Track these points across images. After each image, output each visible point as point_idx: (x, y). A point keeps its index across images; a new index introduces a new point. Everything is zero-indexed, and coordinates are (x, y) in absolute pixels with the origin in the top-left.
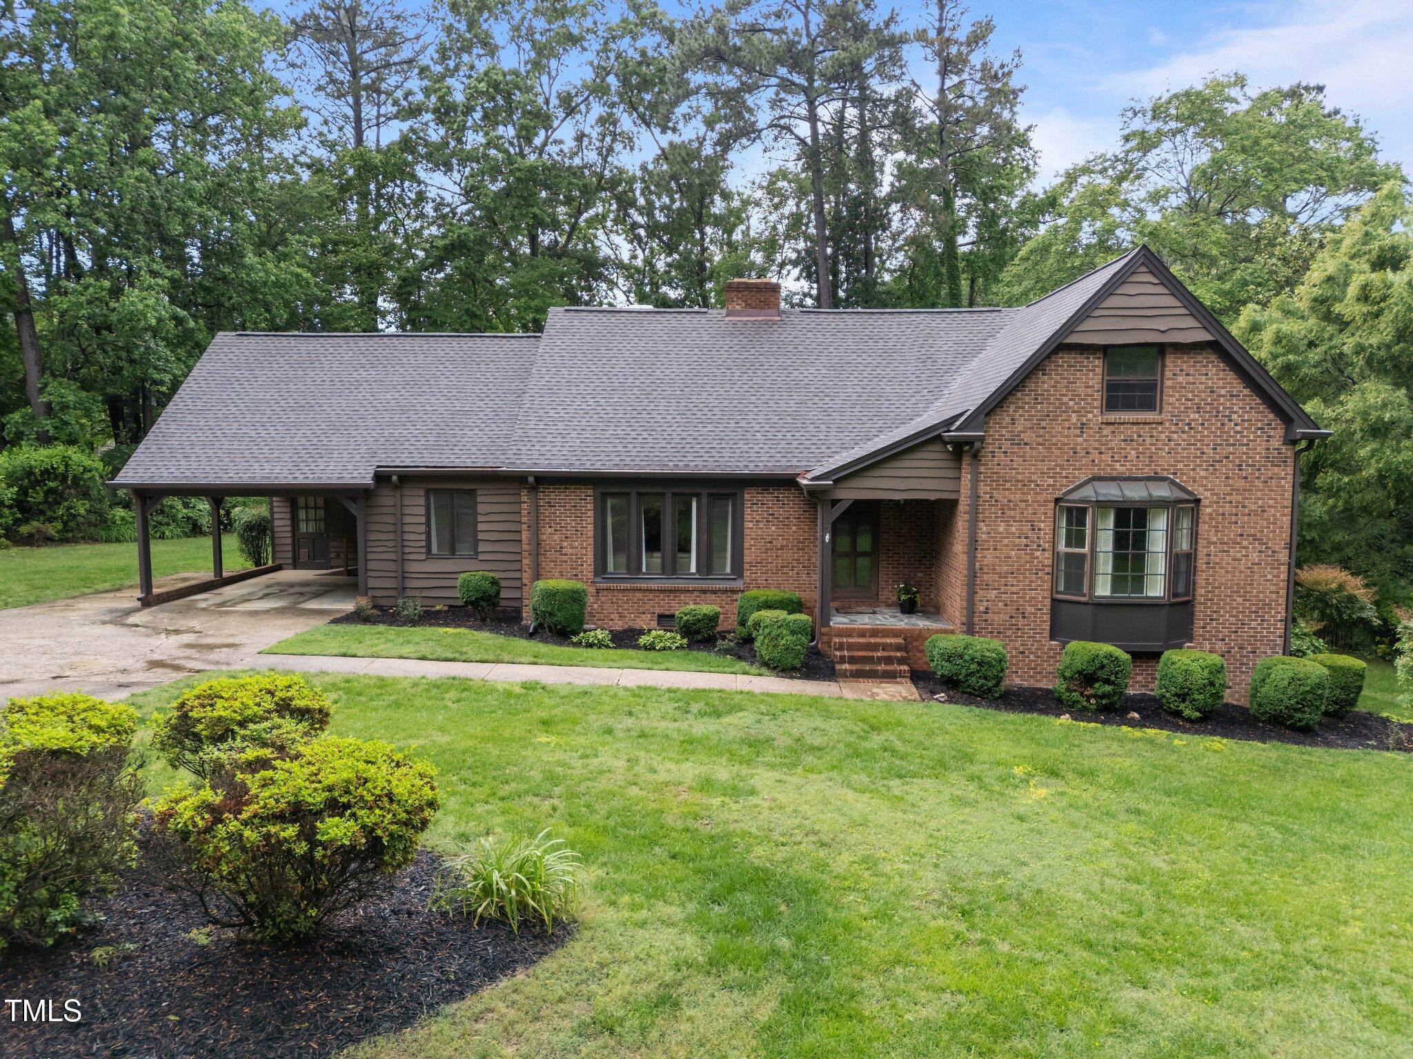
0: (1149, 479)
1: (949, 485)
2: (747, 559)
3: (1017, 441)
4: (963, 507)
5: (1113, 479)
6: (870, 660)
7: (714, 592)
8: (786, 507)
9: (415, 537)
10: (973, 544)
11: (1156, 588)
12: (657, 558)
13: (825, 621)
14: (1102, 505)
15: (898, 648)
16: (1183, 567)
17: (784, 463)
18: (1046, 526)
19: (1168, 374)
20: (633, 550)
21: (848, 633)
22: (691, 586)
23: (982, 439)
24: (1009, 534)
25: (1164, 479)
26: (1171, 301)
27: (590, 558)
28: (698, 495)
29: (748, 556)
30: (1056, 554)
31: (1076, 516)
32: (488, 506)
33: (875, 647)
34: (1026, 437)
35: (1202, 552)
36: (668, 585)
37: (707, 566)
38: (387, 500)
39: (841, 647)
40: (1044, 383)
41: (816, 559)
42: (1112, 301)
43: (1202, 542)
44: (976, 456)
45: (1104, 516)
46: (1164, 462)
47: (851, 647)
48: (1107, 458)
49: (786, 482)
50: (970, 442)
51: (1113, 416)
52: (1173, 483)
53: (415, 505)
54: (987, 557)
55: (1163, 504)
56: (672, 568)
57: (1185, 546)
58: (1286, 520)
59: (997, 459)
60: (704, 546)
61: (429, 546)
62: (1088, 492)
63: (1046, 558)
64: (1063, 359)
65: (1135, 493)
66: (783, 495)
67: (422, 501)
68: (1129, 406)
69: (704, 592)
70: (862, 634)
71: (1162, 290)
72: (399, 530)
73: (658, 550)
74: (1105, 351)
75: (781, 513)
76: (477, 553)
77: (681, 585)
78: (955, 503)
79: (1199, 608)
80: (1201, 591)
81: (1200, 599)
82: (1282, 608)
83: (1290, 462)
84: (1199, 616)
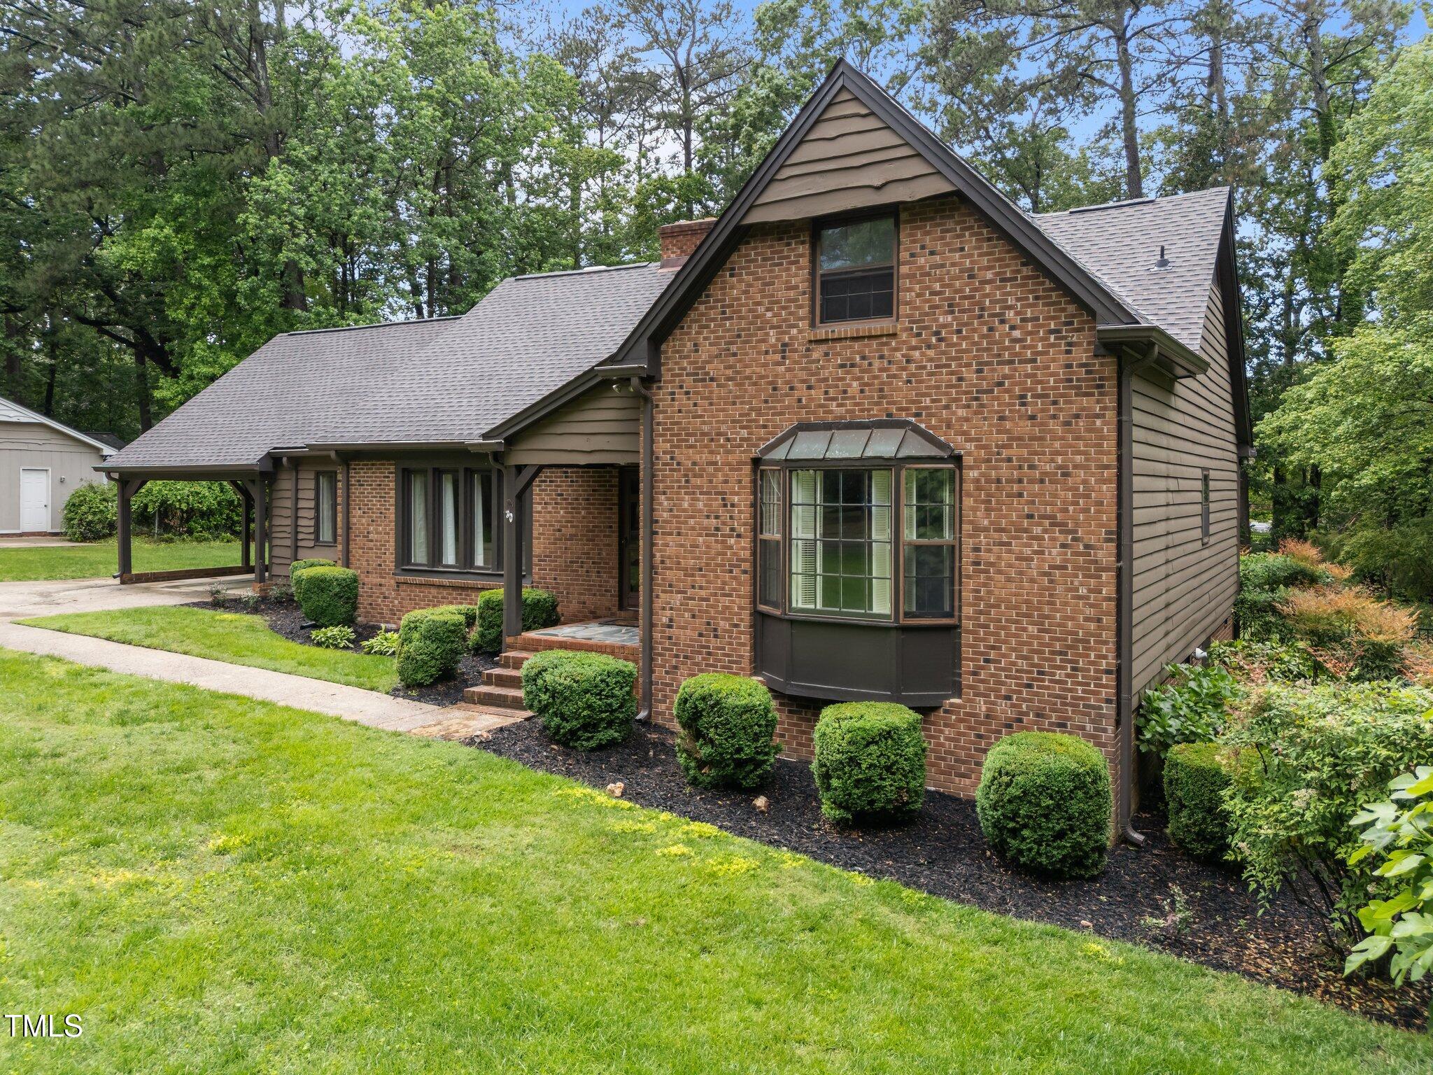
0: (877, 426)
3: (701, 376)
4: (641, 472)
5: (824, 427)
9: (307, 523)
10: (651, 525)
14: (795, 467)
18: (741, 501)
19: (904, 255)
24: (695, 512)
25: (900, 425)
26: (887, 138)
27: (392, 545)
29: (537, 548)
30: (757, 544)
34: (712, 369)
38: (286, 483)
40: (733, 289)
43: (969, 529)
44: (652, 399)
45: (802, 485)
46: (901, 398)
48: (818, 394)
50: (627, 379)
52: (914, 429)
53: (307, 490)
55: (892, 465)
62: (789, 449)
63: (741, 547)
64: (756, 250)
65: (848, 446)
67: (312, 484)
72: (294, 515)
74: (811, 230)
79: (967, 639)
80: (968, 611)
81: (968, 624)
82: (1108, 650)
83: (1111, 386)
84: (967, 652)
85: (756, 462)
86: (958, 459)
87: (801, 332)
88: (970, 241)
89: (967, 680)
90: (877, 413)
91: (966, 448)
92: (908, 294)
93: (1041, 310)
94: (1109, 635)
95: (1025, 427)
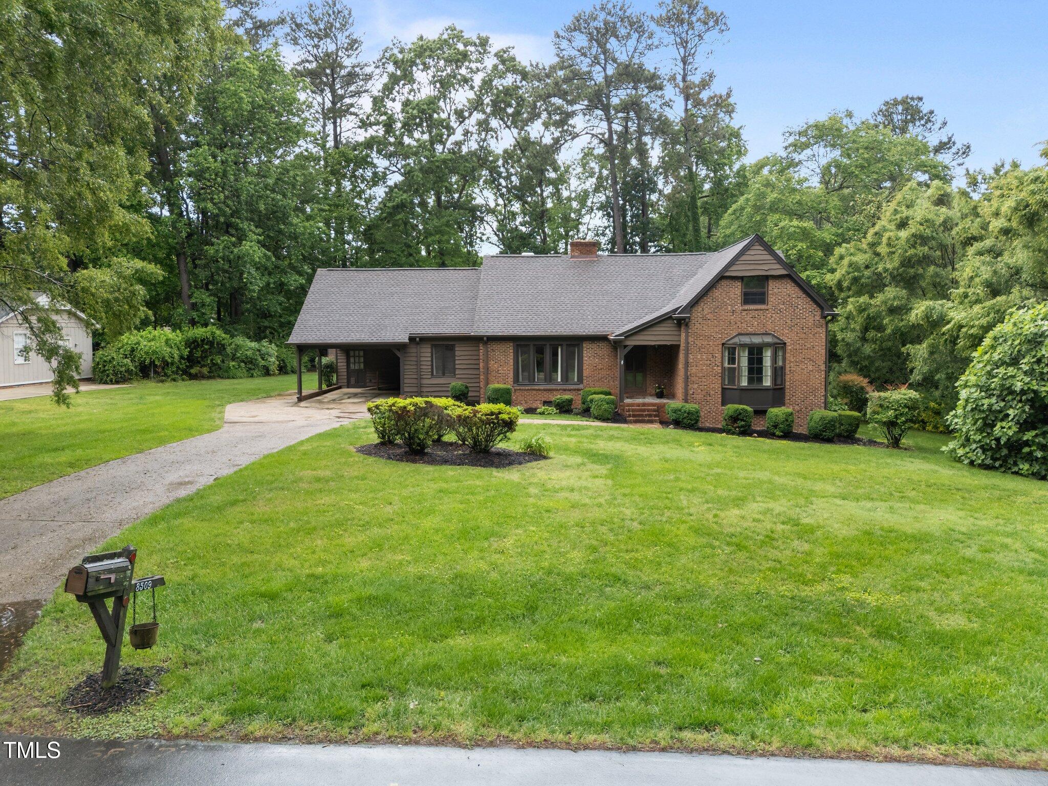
0: (763, 334)
1: (676, 338)
2: (585, 374)
3: (705, 318)
4: (682, 348)
5: (747, 334)
6: (642, 416)
7: (570, 390)
8: (603, 350)
9: (426, 367)
10: (687, 364)
11: (767, 382)
12: (542, 375)
13: (622, 400)
14: (743, 346)
15: (654, 411)
16: (780, 373)
17: (601, 329)
18: (718, 356)
19: (770, 288)
20: (532, 371)
21: (632, 405)
22: (559, 387)
23: (689, 318)
24: (702, 359)
25: (770, 334)
26: (769, 257)
27: (511, 375)
28: (561, 345)
29: (586, 373)
30: (723, 368)
31: (732, 351)
32: (461, 353)
33: (644, 410)
34: (708, 317)
35: (787, 366)
36: (549, 387)
37: (566, 378)
38: (413, 350)
39: (629, 411)
40: (717, 293)
41: (618, 374)
42: (744, 258)
43: (787, 362)
44: (687, 325)
45: (744, 351)
46: (769, 327)
47: (633, 410)
48: (744, 325)
49: (603, 338)
50: (684, 319)
51: (746, 307)
52: (774, 336)
53: (426, 353)
54: (693, 370)
55: (768, 345)
56: (550, 379)
57: (780, 363)
58: (824, 351)
59: (697, 325)
60: (564, 369)
61: (432, 372)
62: (736, 340)
63: (719, 369)
64: (724, 283)
65: (757, 340)
66: (601, 344)
67: (429, 350)
68: (754, 302)
69: (565, 390)
70: (638, 405)
71: (765, 252)
72: (418, 364)
73: (542, 371)
74: (741, 278)
75: (600, 353)
76: (455, 375)
77: (553, 387)
78: (679, 346)
79: (787, 391)
80: (788, 383)
81: (787, 387)
82: (823, 390)
83: (824, 326)
84: (787, 394)
85: (723, 344)
86: (785, 344)
87: (739, 307)
88: (789, 286)
89: (787, 401)
90: (762, 331)
91: (788, 341)
92: (772, 299)
93: (807, 306)
94: (823, 387)
95: (804, 336)
